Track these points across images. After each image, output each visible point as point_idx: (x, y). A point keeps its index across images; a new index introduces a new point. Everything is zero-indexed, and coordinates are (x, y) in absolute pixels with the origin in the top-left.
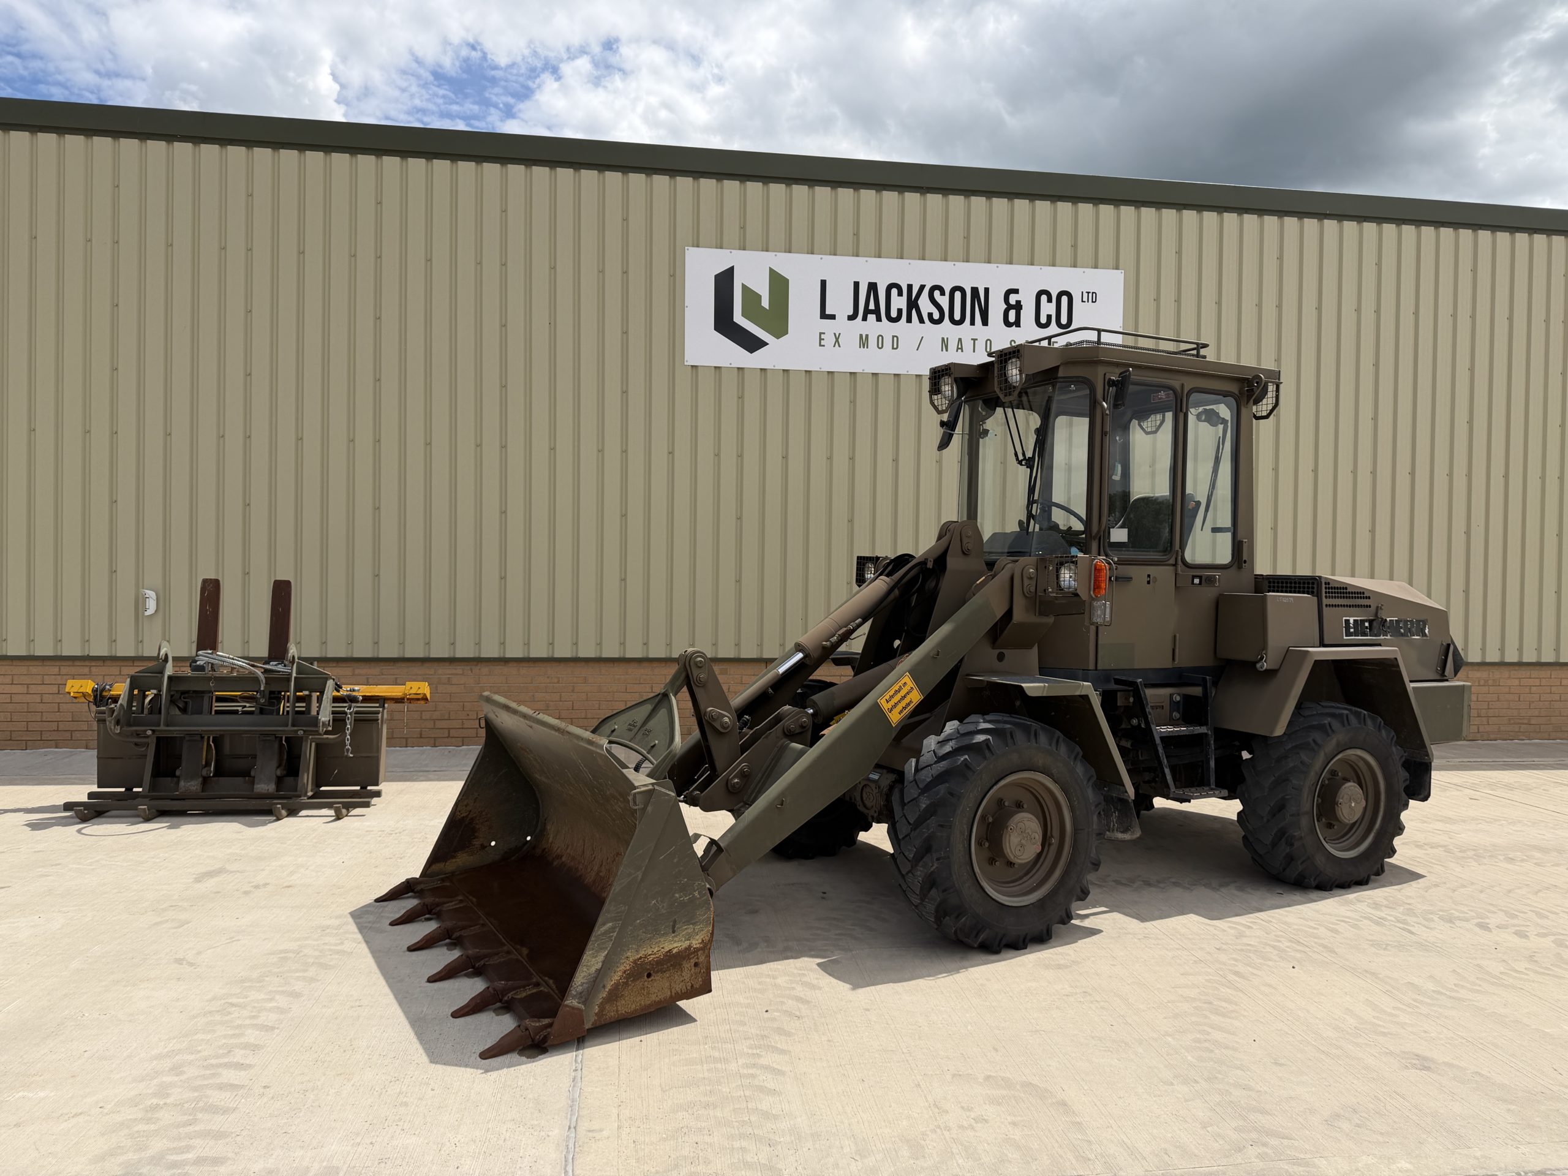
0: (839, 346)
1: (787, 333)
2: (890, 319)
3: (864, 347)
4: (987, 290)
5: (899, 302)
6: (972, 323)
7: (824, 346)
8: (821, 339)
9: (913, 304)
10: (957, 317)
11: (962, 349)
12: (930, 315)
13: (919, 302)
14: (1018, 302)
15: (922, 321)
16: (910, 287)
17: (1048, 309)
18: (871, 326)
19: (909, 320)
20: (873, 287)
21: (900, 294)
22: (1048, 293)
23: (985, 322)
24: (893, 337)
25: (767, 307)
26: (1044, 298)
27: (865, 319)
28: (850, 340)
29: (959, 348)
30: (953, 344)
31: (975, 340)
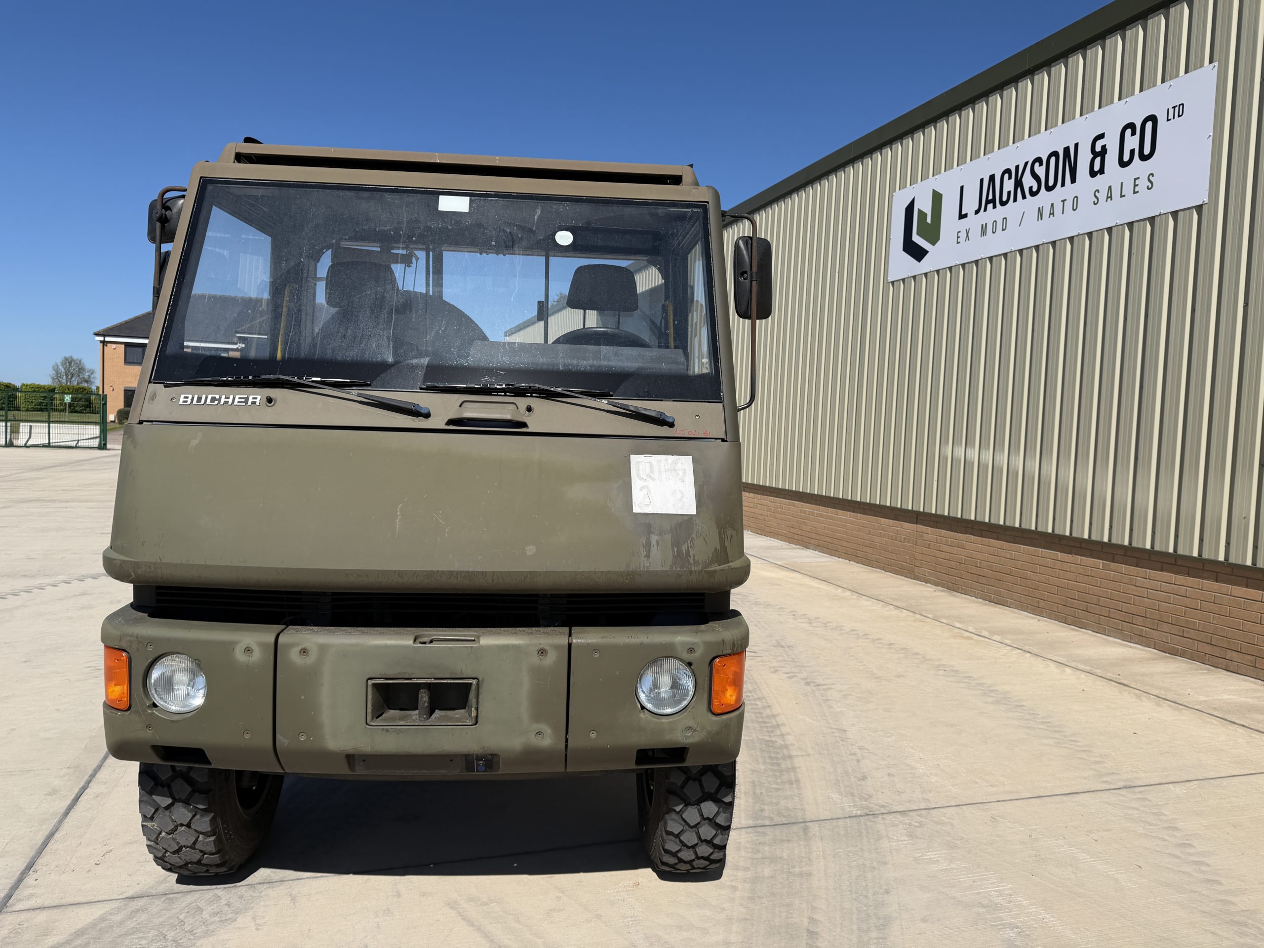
0: (968, 240)
1: (937, 239)
2: (1003, 204)
3: (983, 236)
4: (1076, 145)
5: (1009, 185)
6: (1063, 184)
7: (959, 243)
8: (958, 237)
9: (1019, 184)
10: (1051, 183)
12: (1031, 188)
13: (1023, 180)
14: (1104, 148)
15: (1024, 197)
16: (1017, 167)
17: (1132, 142)
18: (989, 215)
19: (1015, 200)
20: (992, 179)
21: (1010, 178)
22: (1131, 126)
23: (1073, 181)
24: (1004, 219)
25: (930, 222)
26: (1128, 132)
27: (985, 210)
28: (976, 231)
29: (1052, 214)
30: (1046, 213)
31: (1063, 201)
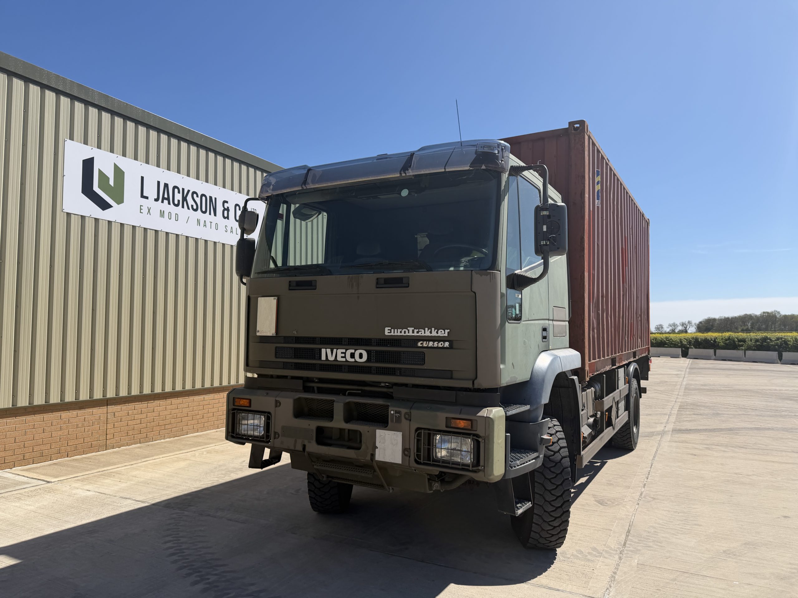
0: (150, 214)
1: (123, 202)
2: (174, 204)
3: (162, 217)
4: (215, 199)
5: (178, 197)
6: (210, 214)
7: (142, 213)
8: (141, 209)
9: (184, 199)
10: (204, 209)
11: (206, 226)
12: (192, 206)
13: (187, 198)
15: (189, 208)
16: (183, 189)
18: (165, 206)
19: (183, 207)
20: (166, 185)
21: (179, 192)
22: (239, 206)
23: (215, 215)
24: (176, 214)
25: (113, 186)
26: (237, 207)
27: (162, 202)
28: (155, 212)
29: (205, 226)
30: (202, 223)
31: (211, 222)
